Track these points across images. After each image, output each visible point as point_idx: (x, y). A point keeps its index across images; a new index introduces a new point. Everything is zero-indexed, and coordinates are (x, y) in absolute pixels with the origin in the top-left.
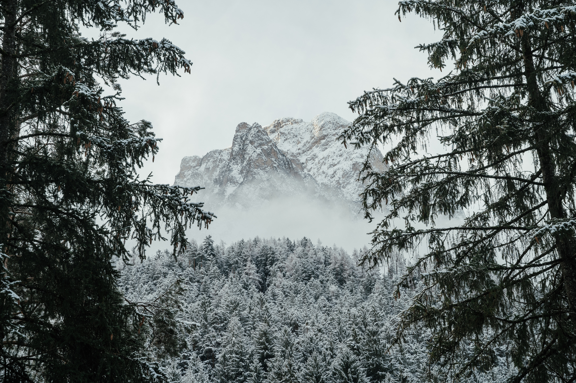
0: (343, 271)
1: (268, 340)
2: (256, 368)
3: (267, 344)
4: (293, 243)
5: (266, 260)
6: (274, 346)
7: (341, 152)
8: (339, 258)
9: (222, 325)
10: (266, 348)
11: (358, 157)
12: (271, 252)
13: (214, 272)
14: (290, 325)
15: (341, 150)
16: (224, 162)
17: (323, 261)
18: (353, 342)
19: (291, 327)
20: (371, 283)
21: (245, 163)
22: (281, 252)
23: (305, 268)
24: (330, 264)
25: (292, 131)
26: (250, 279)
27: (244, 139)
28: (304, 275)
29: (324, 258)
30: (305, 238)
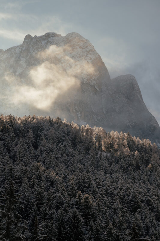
0: (76, 139)
1: (41, 196)
2: (35, 210)
3: (40, 198)
4: (52, 119)
5: (38, 129)
6: (43, 199)
7: (80, 55)
8: (75, 132)
9: (19, 180)
10: (40, 200)
11: (89, 59)
12: (41, 126)
13: (12, 136)
14: (50, 181)
15: (80, 54)
16: (17, 55)
17: (66, 133)
18: (78, 200)
19: (50, 183)
20: (89, 147)
21: (28, 57)
22: (46, 126)
23: (57, 136)
24: (69, 135)
25: (55, 41)
26: (30, 140)
27: (28, 44)
28: (57, 140)
29: (67, 131)
30: (58, 117)
